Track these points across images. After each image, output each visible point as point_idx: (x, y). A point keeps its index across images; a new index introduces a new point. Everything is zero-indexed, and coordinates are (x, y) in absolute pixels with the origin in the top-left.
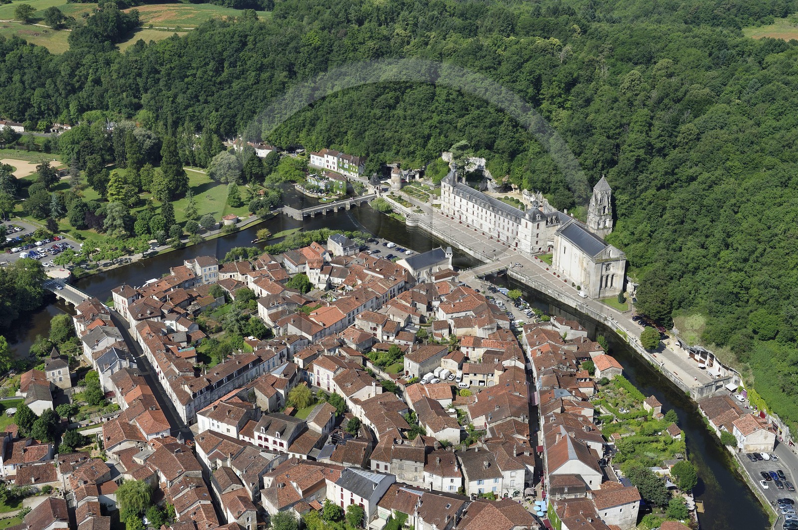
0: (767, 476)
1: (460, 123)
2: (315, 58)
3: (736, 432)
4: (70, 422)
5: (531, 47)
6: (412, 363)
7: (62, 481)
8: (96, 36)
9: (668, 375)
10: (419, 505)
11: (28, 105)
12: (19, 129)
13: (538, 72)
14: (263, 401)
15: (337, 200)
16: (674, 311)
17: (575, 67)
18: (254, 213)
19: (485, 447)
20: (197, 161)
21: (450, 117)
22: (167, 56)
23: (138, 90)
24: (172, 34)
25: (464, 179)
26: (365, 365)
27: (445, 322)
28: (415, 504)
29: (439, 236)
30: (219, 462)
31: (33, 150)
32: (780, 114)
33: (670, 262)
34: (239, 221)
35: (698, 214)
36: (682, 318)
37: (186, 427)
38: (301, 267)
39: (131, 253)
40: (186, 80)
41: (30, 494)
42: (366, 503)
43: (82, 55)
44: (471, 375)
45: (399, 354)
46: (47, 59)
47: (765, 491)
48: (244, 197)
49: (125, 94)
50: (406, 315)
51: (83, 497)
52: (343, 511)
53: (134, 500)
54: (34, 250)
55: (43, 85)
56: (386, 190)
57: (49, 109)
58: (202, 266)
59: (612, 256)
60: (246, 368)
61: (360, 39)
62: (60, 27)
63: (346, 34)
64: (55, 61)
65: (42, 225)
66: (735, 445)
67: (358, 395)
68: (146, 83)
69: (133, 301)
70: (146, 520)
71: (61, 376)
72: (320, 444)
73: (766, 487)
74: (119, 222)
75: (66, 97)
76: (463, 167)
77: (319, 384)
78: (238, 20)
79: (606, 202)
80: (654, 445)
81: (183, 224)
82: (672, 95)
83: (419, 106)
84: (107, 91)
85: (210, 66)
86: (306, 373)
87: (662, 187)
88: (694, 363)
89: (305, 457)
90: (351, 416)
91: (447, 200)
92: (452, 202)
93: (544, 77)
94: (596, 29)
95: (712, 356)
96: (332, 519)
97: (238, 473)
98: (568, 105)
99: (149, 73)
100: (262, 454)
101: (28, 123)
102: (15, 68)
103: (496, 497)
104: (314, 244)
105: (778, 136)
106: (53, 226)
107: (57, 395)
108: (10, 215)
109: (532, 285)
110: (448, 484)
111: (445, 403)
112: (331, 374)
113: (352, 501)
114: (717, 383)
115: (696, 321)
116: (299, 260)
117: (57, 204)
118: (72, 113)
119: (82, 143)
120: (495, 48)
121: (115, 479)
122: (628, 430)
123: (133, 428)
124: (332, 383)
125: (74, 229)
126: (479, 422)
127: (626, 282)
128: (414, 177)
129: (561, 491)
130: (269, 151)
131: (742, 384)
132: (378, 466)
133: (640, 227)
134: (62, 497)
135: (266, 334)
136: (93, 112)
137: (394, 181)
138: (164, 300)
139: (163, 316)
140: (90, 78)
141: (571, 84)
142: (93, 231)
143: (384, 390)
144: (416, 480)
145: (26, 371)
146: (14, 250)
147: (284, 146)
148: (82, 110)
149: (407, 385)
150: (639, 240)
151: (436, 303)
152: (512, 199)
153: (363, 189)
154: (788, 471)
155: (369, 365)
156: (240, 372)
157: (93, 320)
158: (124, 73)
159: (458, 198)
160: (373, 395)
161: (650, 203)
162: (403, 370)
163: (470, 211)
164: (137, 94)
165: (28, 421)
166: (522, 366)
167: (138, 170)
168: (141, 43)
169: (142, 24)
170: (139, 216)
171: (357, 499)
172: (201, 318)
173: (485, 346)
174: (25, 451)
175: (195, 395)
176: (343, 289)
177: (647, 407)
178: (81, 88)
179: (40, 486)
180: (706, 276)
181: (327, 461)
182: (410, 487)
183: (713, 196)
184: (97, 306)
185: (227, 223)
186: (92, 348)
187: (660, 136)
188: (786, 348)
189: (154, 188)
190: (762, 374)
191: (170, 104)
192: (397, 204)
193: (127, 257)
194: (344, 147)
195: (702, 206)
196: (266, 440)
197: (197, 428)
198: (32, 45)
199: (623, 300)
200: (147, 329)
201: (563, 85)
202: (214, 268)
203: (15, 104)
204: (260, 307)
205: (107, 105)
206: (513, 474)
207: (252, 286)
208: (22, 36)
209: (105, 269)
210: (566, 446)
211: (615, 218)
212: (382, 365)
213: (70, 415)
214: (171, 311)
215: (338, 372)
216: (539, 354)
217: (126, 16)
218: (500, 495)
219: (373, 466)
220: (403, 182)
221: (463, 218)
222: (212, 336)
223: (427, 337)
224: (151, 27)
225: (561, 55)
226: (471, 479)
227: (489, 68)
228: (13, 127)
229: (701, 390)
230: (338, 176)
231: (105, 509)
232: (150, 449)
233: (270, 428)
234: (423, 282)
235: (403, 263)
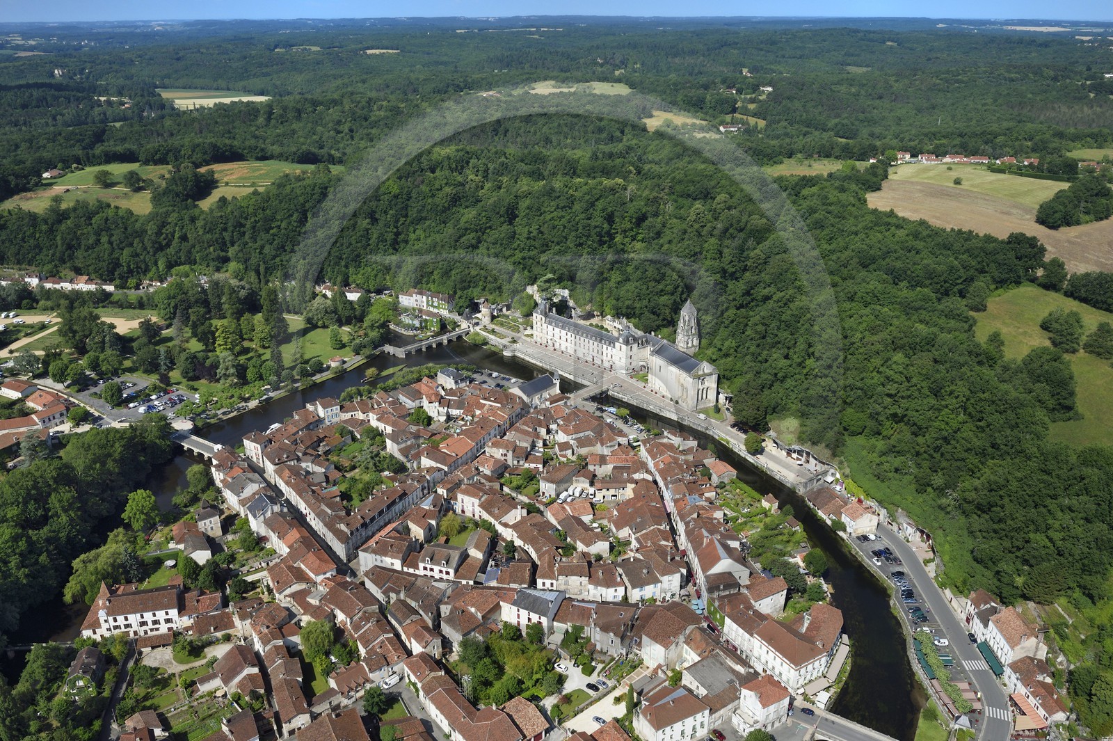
0: (878, 554)
1: (543, 258)
2: (396, 205)
3: (845, 519)
4: (230, 569)
5: (599, 187)
6: (548, 485)
7: (242, 627)
8: (177, 195)
9: (773, 474)
10: (594, 616)
11: (117, 264)
12: (110, 288)
13: (610, 209)
14: (417, 532)
15: (433, 336)
16: (768, 417)
17: (642, 203)
18: (358, 354)
19: (639, 556)
20: (291, 308)
21: (532, 253)
22: (251, 210)
23: (224, 244)
24: (252, 189)
25: (554, 309)
26: (502, 489)
27: (567, 443)
28: (589, 616)
29: (538, 363)
30: (393, 595)
31: (127, 308)
32: (831, 239)
33: (759, 373)
34: (344, 362)
35: (779, 328)
36: (777, 422)
37: (346, 564)
38: (418, 401)
39: (247, 400)
40: (271, 232)
41: (210, 643)
42: (544, 621)
43: (167, 214)
44: (604, 491)
45: (532, 477)
46: (133, 220)
47: (879, 567)
48: (345, 339)
49: (212, 248)
50: (531, 440)
51: (270, 641)
52: (520, 630)
53: (319, 640)
54: (150, 403)
55: (131, 245)
56: (477, 324)
57: (138, 267)
58: (324, 408)
59: (706, 371)
60: (394, 503)
61: (437, 186)
62: (138, 189)
63: (423, 182)
64: (141, 221)
65: (154, 379)
66: (844, 530)
67: (505, 519)
68: (232, 236)
69: (266, 446)
70: (332, 658)
71: (211, 525)
72: (483, 569)
73: (879, 564)
74: (232, 371)
75: (154, 255)
76: (550, 299)
77: (463, 512)
78: (312, 173)
79: (693, 323)
80: (780, 538)
81: (293, 368)
82: (735, 226)
83: (501, 244)
84: (194, 246)
85: (295, 217)
86: (449, 503)
87: (742, 306)
88: (794, 461)
89: (471, 583)
90: (504, 540)
91: (539, 330)
92: (545, 331)
93: (616, 214)
94: (649, 170)
95: (808, 454)
96: (512, 639)
97: (413, 604)
98: (640, 237)
99: (235, 227)
100: (434, 584)
101: (118, 282)
102: (102, 230)
103: (655, 600)
104: (425, 380)
105: (834, 257)
106: (165, 379)
107: (212, 544)
108: (120, 372)
109: (634, 402)
110: (612, 594)
111: (586, 519)
112: (476, 502)
113: (529, 619)
114: (818, 476)
115: (790, 424)
116: (417, 395)
117: (166, 358)
118: (161, 269)
119: (179, 297)
120: (566, 189)
121: (293, 622)
122: (753, 527)
123: (299, 569)
124: (478, 510)
125: (184, 380)
126: (624, 533)
127: (718, 393)
128: (501, 310)
129: (718, 589)
130: (359, 295)
131: (838, 476)
132: (544, 584)
133: (727, 344)
134: (243, 643)
135: (400, 469)
136: (182, 267)
137: (484, 314)
138: (295, 443)
139: (299, 459)
140: (177, 236)
141: (641, 219)
142: (203, 381)
143: (529, 513)
144: (581, 594)
145: (175, 521)
146: (131, 405)
147: (372, 289)
148: (170, 266)
149: (547, 505)
150: (727, 355)
151: (553, 427)
152: (597, 326)
153: (456, 325)
154: (893, 548)
155: (506, 489)
156: (389, 507)
157: (231, 468)
158: (210, 229)
159: (550, 328)
160: (519, 518)
161: (732, 322)
162: (538, 491)
163: (564, 338)
164: (224, 247)
165: (194, 572)
166: (650, 478)
167: (238, 320)
168: (223, 200)
169: (217, 182)
170: (250, 364)
171: (535, 618)
172: (334, 458)
173: (611, 462)
174: (198, 601)
175: (352, 533)
176: (463, 419)
177: (765, 504)
178: (168, 245)
179: (219, 634)
180: (794, 383)
181: (494, 584)
182: (583, 601)
183: (789, 312)
184: (233, 454)
185: (333, 365)
186: (237, 494)
187: (732, 262)
188: (873, 441)
189: (257, 336)
190: (856, 465)
191: (257, 255)
192: (492, 337)
193: (243, 404)
194: (432, 286)
195: (781, 321)
196: (432, 570)
197: (358, 563)
198: (117, 208)
199: (717, 409)
200: (287, 473)
201: (634, 220)
202: (337, 409)
203: (105, 264)
204: (389, 443)
205: (195, 260)
206: (670, 578)
207: (374, 423)
208: (105, 200)
209: (225, 418)
210: (715, 548)
211: (700, 337)
212: (518, 489)
213: (229, 563)
214: (305, 454)
215: (483, 499)
216: (662, 466)
217: (203, 175)
218: (659, 598)
219: (539, 585)
220: (493, 318)
221: (557, 346)
222: (348, 475)
223: (552, 459)
224: (227, 184)
225: (628, 193)
226: (634, 587)
227: (564, 207)
228: (104, 287)
229: (805, 485)
230: (430, 314)
231: (292, 652)
232: (322, 589)
233: (435, 558)
234: (536, 407)
235: (516, 391)
